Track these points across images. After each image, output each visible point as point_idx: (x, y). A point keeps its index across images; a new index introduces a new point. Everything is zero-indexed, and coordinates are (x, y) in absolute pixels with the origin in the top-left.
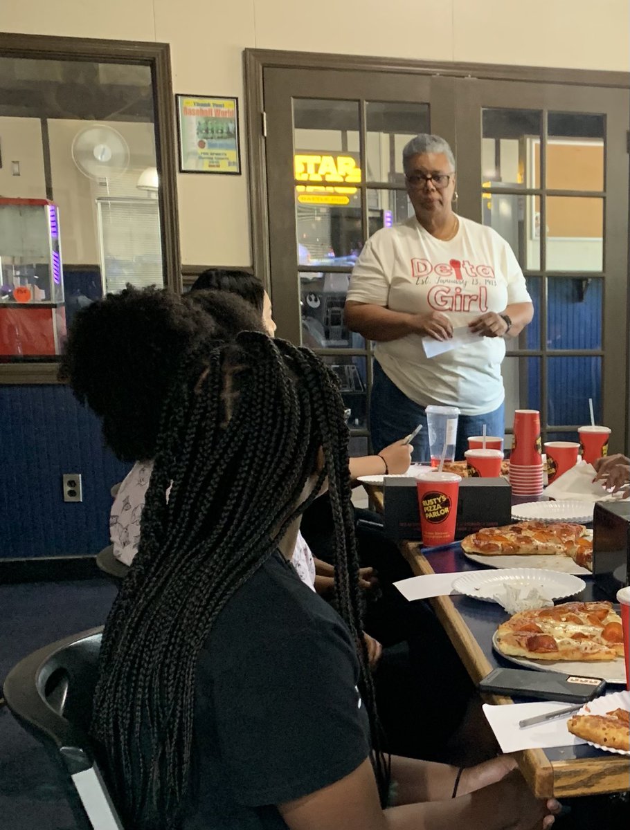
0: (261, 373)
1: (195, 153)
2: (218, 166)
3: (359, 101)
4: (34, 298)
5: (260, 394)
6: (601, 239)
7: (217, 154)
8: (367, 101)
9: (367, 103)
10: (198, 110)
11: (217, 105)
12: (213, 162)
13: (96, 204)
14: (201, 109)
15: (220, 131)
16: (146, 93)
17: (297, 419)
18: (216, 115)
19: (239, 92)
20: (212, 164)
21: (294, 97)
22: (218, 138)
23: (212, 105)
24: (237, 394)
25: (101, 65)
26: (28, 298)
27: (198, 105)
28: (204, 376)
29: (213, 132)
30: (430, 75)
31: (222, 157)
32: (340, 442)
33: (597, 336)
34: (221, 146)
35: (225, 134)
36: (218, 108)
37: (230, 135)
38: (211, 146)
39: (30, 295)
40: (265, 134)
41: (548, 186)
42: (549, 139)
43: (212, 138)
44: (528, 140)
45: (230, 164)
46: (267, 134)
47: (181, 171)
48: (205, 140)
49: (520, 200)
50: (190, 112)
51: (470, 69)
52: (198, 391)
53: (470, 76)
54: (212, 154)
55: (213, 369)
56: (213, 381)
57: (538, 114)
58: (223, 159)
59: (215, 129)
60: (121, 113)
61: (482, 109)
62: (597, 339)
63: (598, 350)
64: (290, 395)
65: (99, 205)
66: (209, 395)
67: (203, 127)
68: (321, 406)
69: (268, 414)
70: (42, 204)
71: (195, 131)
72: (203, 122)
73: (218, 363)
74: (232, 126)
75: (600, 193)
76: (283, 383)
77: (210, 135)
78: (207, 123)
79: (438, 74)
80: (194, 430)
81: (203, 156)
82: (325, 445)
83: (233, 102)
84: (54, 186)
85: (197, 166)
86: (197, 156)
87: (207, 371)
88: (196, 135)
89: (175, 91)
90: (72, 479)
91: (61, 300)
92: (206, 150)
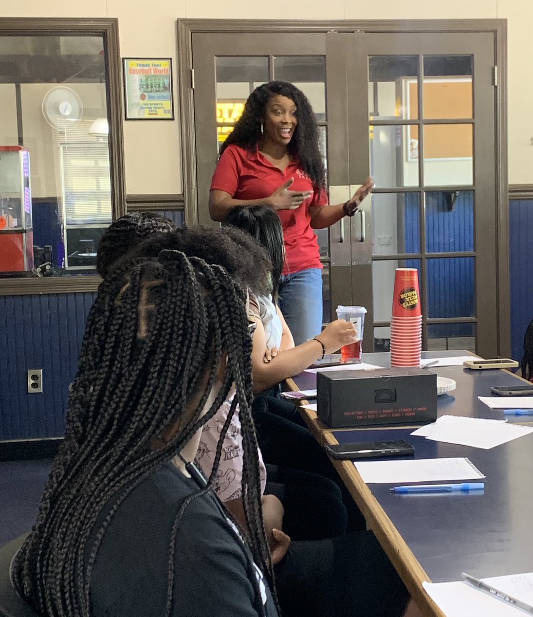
0: (175, 288)
1: (137, 104)
2: (156, 114)
3: (268, 56)
4: (9, 226)
5: (172, 306)
6: (471, 158)
7: (155, 104)
8: (274, 56)
9: (275, 58)
10: (140, 70)
11: (155, 66)
12: (152, 111)
13: (59, 148)
14: (142, 69)
15: (157, 86)
16: (99, 60)
17: (205, 331)
18: (154, 73)
19: (173, 54)
20: (151, 113)
21: (216, 56)
22: (156, 91)
23: (151, 65)
24: (152, 306)
25: (62, 38)
26: (4, 225)
27: (140, 65)
28: (124, 289)
29: (152, 87)
30: (326, 32)
31: (159, 106)
32: (244, 352)
33: (470, 240)
34: (159, 98)
35: (161, 89)
36: (156, 67)
37: (165, 88)
38: (151, 98)
39: (6, 223)
40: (194, 87)
41: (425, 117)
42: (424, 79)
43: (151, 92)
44: (403, 81)
45: (165, 112)
46: (195, 86)
47: (126, 119)
48: (146, 94)
49: (397, 130)
50: (133, 72)
51: (358, 25)
52: (118, 303)
53: (358, 30)
54: (150, 104)
55: (133, 283)
56: (132, 294)
57: (416, 58)
58: (159, 108)
59: (153, 84)
60: (77, 77)
61: (368, 57)
62: (470, 243)
63: (470, 252)
64: (199, 308)
65: (61, 149)
66: (128, 307)
67: (144, 83)
68: (227, 318)
69: (178, 325)
70: (16, 149)
71: (137, 87)
72: (144, 79)
73: (138, 278)
74: (167, 81)
75: (469, 119)
76: (194, 296)
77: (149, 89)
78: (147, 80)
79: (333, 31)
80: (113, 339)
81: (144, 106)
82: (231, 355)
83: (167, 62)
84: (25, 136)
85: (139, 113)
86: (139, 107)
87: (128, 285)
88: (138, 90)
89: (122, 55)
90: (35, 374)
91: (30, 226)
92: (146, 101)
